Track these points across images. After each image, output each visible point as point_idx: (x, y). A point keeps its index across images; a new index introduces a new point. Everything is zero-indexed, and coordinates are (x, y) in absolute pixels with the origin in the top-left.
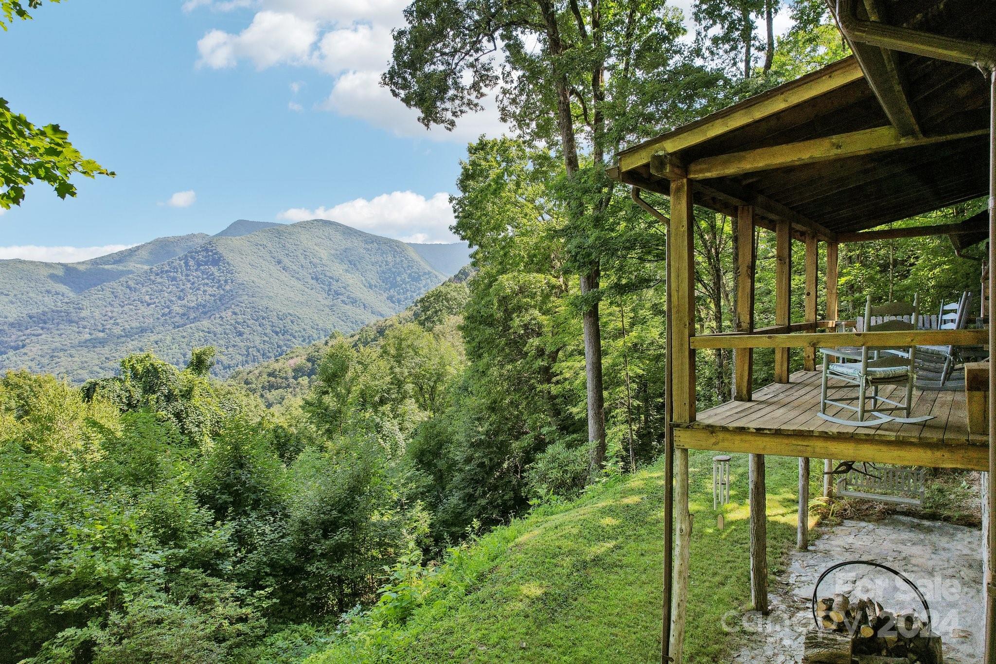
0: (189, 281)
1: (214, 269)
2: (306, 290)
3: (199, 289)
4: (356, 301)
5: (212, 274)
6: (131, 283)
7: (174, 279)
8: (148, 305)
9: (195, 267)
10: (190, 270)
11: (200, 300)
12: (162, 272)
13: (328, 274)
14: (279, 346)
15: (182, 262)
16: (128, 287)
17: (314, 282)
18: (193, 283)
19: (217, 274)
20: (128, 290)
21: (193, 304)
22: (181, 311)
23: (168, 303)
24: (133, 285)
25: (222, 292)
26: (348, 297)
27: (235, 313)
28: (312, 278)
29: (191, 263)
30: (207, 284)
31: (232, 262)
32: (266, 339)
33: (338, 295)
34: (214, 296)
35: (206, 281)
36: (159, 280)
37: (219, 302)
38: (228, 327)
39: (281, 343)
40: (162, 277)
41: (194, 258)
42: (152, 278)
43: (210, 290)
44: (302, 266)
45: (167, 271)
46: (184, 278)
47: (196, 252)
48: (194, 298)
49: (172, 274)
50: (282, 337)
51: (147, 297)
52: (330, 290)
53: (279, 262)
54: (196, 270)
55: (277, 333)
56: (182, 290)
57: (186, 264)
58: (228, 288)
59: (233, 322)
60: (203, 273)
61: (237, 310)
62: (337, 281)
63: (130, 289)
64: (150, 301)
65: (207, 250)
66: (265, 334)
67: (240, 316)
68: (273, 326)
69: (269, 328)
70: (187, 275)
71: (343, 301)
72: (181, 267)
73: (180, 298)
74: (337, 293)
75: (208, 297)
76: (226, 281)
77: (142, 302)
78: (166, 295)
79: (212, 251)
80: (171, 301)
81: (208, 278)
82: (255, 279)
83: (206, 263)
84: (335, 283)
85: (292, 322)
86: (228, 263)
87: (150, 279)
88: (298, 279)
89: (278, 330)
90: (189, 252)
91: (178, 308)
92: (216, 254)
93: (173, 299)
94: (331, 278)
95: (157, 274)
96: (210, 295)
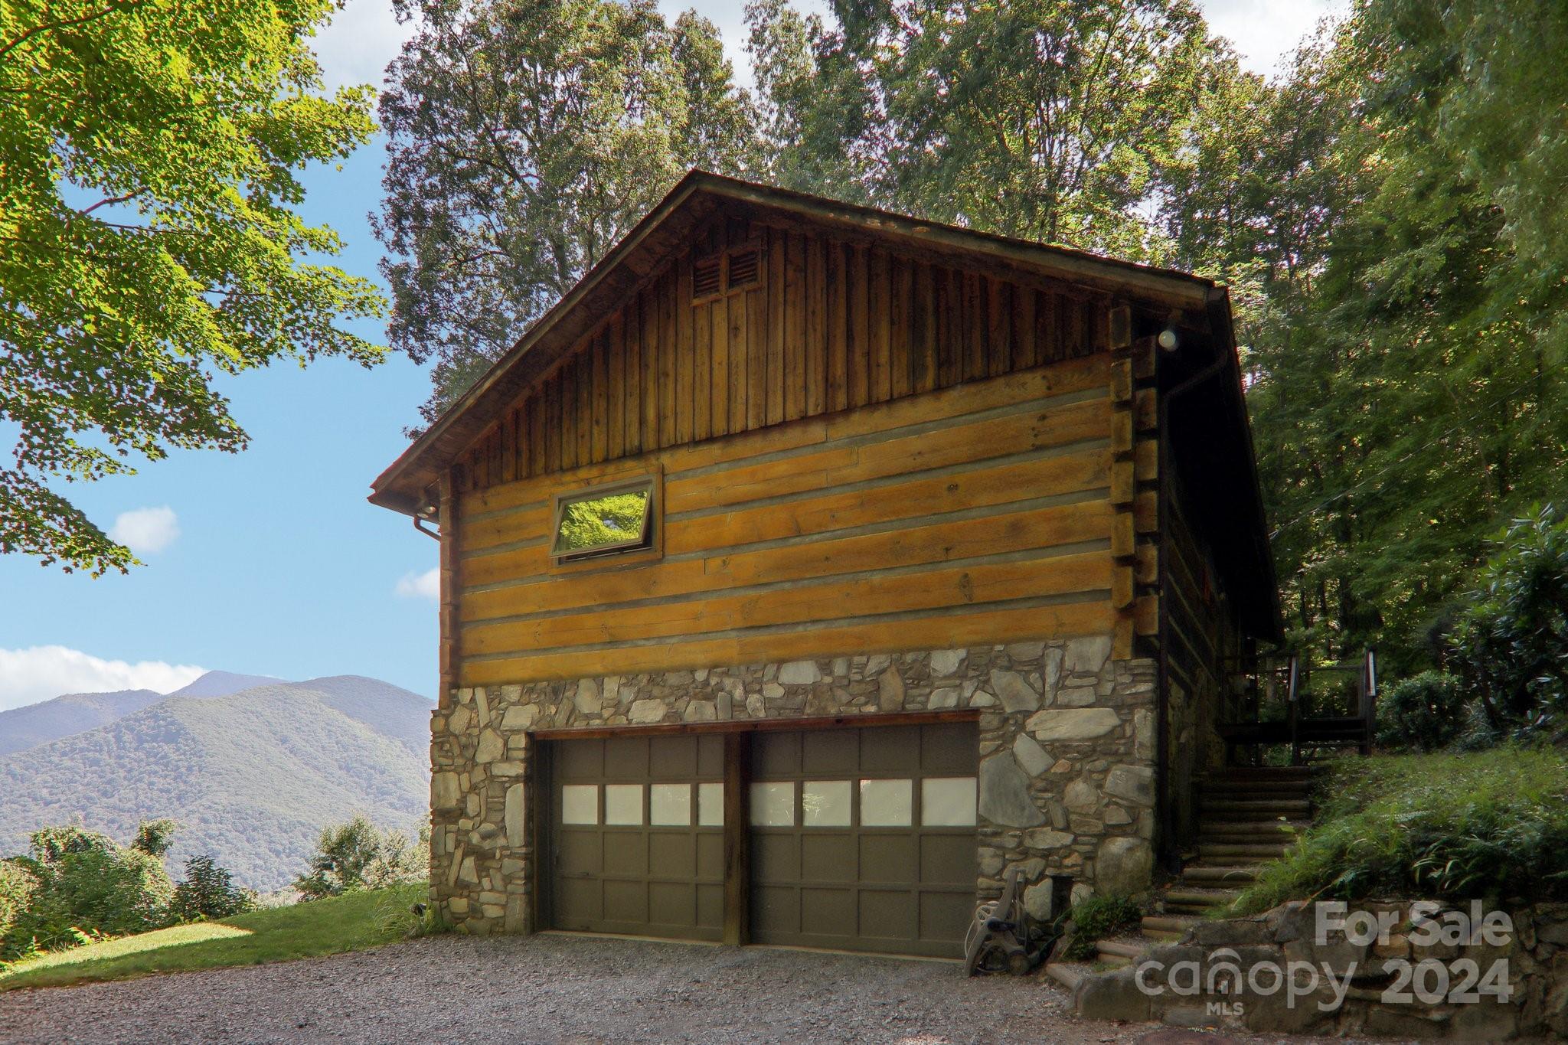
0: (123, 766)
1: (168, 749)
2: (330, 786)
3: (140, 780)
4: (413, 805)
5: (165, 757)
6: (16, 768)
7: (95, 762)
8: (47, 804)
9: (134, 745)
10: (124, 748)
11: (142, 797)
12: (73, 750)
13: (366, 760)
14: (280, 874)
15: (110, 736)
16: (10, 773)
17: (342, 773)
18: (130, 771)
19: (173, 756)
20: (10, 780)
21: (129, 805)
22: (108, 816)
23: (83, 802)
24: (18, 771)
25: (182, 787)
26: (400, 798)
27: (204, 821)
28: (340, 768)
29: (127, 737)
30: (156, 772)
31: (201, 738)
32: (260, 862)
33: (383, 794)
34: (168, 791)
35: (154, 767)
36: (67, 763)
37: (176, 803)
38: (191, 842)
39: (285, 869)
40: (72, 759)
41: (132, 730)
42: (55, 759)
43: (160, 783)
44: (323, 748)
45: (82, 750)
46: (112, 761)
47: (136, 720)
48: (132, 795)
49: (91, 754)
50: (286, 860)
51: (45, 791)
52: (369, 787)
53: (284, 741)
54: (136, 749)
55: (277, 853)
56: (109, 782)
57: (118, 739)
58: (192, 779)
59: (200, 834)
60: (148, 754)
61: (208, 815)
62: (382, 773)
63: (14, 776)
64: (49, 798)
65: (155, 717)
66: (257, 854)
67: (213, 826)
68: (271, 842)
69: (264, 844)
70: (119, 757)
71: (391, 805)
72: (108, 743)
73: (105, 794)
74: (382, 793)
75: (156, 793)
76: (189, 769)
77: (35, 799)
78: (80, 788)
79: (164, 719)
80: (89, 799)
81: (156, 764)
82: (241, 767)
83: (154, 739)
84: (378, 776)
85: (305, 836)
86: (193, 739)
87: (50, 762)
88: (316, 768)
89: (280, 848)
90: (123, 720)
91: (101, 811)
92: (173, 723)
93: (93, 795)
94: (372, 767)
95: (64, 754)
96: (162, 791)
